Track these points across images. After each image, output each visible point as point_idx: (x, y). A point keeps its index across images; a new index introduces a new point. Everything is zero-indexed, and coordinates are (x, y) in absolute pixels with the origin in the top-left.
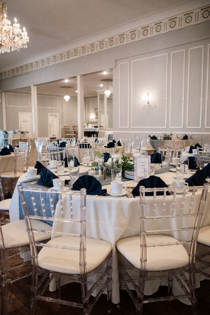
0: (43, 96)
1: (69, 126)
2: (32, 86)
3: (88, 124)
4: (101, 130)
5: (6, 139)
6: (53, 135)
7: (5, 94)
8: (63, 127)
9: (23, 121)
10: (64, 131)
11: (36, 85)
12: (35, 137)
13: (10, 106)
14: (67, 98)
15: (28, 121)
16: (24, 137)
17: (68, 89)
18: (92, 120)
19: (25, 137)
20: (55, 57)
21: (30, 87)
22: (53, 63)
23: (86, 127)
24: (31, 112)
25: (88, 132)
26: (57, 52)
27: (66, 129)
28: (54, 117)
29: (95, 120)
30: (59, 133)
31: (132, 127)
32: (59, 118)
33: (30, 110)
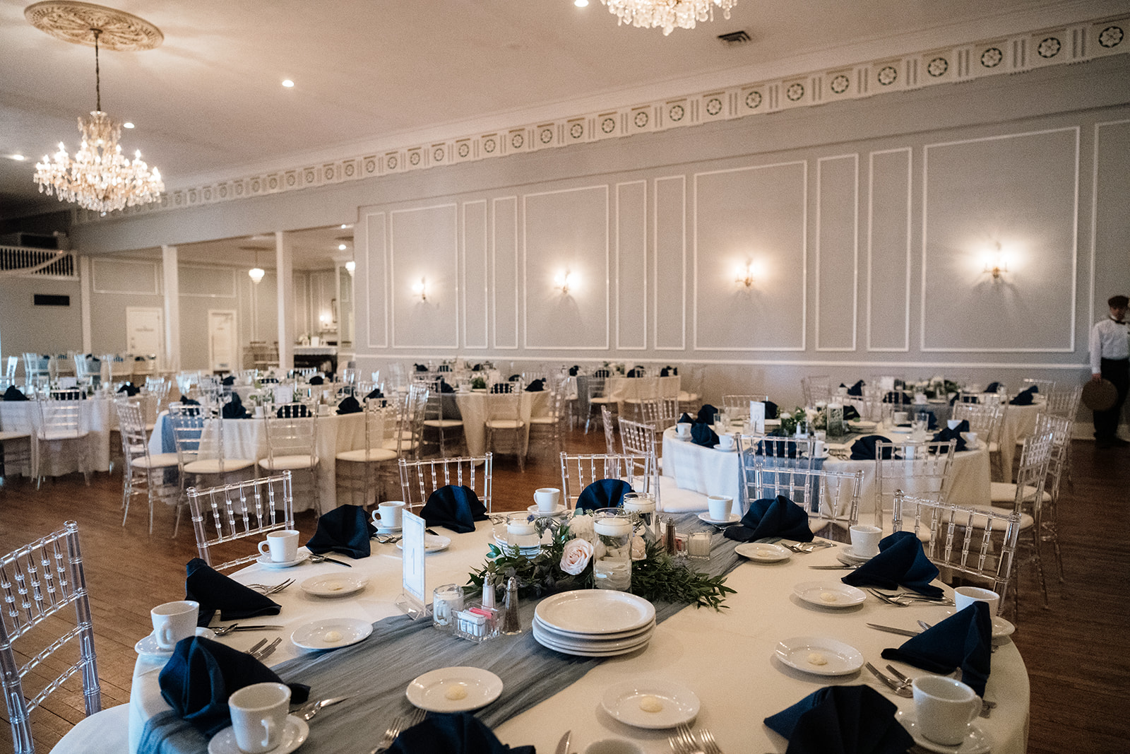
0: (194, 267)
1: (265, 343)
2: (165, 248)
3: (309, 338)
4: (342, 351)
5: (96, 374)
6: (222, 365)
7: (90, 261)
8: (248, 345)
9: (139, 330)
10: (251, 353)
11: (175, 246)
12: (171, 368)
13: (102, 292)
14: (257, 274)
15: (152, 330)
16: (144, 370)
17: (259, 252)
18: (324, 327)
19: (146, 370)
20: (223, 186)
21: (160, 248)
22: (219, 199)
23: (306, 344)
24: (162, 305)
25: (310, 356)
26: (229, 176)
27: (257, 348)
28: (223, 318)
29: (332, 327)
30: (238, 358)
31: (394, 347)
32: (238, 319)
33: (159, 302)
